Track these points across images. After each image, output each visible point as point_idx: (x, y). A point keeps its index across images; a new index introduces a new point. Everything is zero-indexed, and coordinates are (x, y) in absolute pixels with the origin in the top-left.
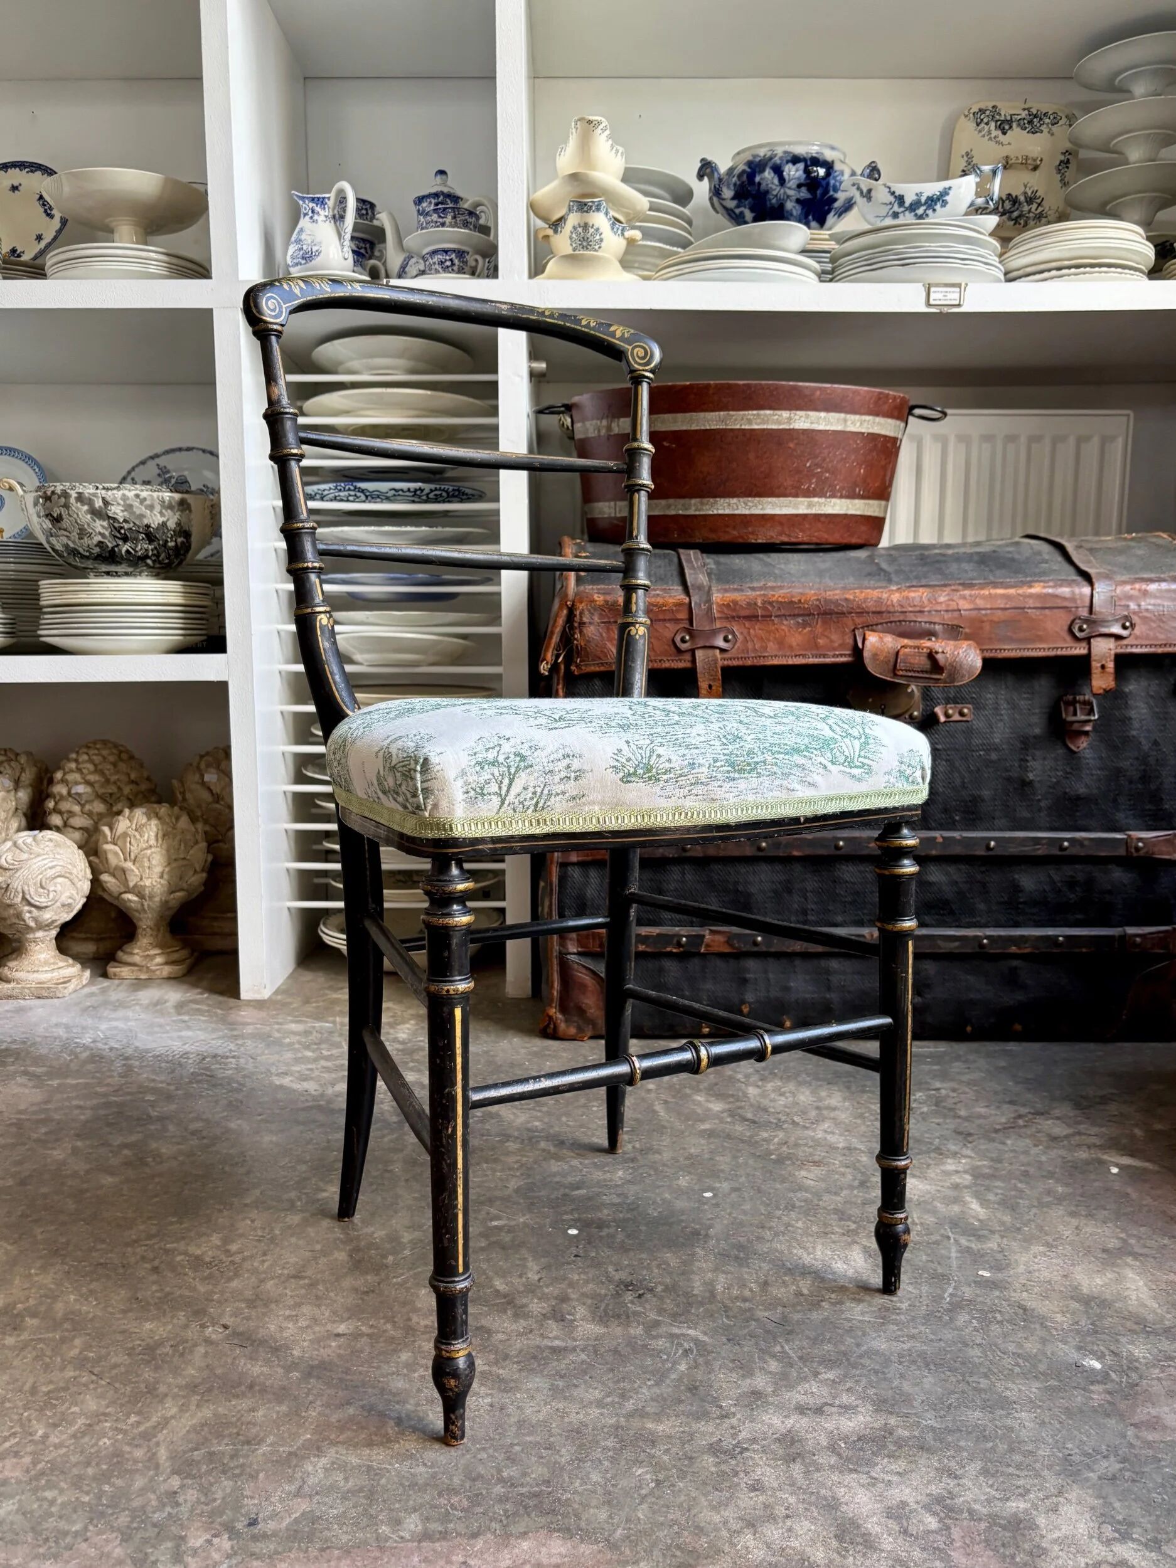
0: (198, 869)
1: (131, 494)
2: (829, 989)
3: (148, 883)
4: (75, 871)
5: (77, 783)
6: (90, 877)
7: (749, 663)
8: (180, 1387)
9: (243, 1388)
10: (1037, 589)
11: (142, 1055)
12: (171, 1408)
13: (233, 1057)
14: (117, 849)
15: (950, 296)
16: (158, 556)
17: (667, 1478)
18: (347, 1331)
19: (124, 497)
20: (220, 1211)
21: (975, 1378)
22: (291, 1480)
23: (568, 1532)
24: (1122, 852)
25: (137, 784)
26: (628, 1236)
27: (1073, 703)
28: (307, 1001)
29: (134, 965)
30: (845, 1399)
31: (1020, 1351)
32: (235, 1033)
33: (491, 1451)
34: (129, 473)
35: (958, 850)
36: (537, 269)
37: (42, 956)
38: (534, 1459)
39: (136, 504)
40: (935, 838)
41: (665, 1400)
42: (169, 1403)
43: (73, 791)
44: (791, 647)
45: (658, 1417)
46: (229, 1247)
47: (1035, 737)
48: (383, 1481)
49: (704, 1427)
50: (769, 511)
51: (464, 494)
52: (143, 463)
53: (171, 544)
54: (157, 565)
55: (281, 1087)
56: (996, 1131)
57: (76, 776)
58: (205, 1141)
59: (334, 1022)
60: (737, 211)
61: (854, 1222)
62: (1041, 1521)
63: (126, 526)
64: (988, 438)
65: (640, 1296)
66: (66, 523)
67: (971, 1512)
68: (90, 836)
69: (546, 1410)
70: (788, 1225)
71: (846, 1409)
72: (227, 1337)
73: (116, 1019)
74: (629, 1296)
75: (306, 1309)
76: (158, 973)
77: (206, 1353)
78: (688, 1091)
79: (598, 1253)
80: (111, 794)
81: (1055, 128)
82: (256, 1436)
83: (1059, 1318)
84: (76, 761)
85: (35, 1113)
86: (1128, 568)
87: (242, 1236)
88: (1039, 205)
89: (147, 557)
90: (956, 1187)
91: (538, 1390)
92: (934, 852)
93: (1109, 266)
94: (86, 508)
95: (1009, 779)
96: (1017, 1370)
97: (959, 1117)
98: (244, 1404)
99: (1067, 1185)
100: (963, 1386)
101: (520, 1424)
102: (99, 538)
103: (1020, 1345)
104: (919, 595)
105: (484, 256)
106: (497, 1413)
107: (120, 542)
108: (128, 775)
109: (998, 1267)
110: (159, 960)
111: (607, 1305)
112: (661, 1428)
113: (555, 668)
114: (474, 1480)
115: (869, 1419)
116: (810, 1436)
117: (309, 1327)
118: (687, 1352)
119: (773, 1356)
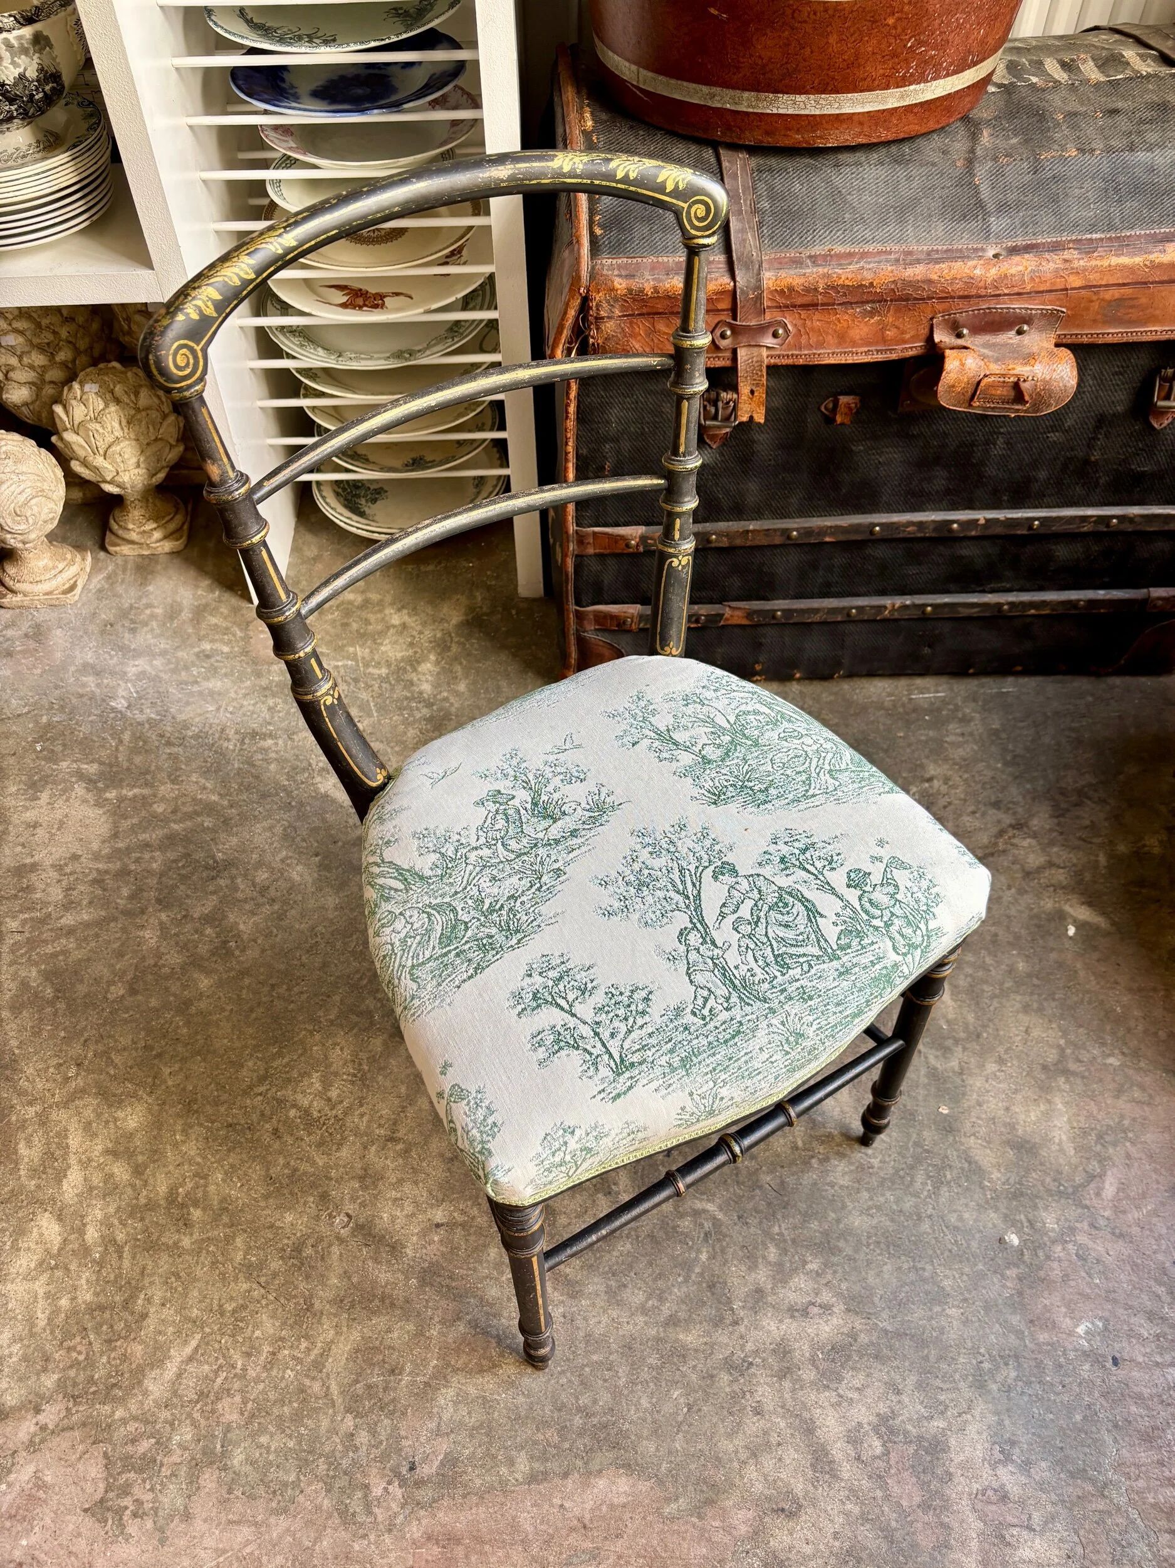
2: (842, 647)
3: (125, 478)
5: (4, 333)
7: (801, 362)
8: (330, 1303)
9: (377, 1301)
12: (326, 1331)
13: (270, 735)
14: (80, 439)
17: (695, 1401)
18: (445, 1220)
20: (311, 1032)
21: (922, 1263)
22: (431, 1416)
23: (628, 1467)
27: (1172, 379)
29: (132, 542)
30: (826, 1297)
31: (960, 1224)
33: (569, 1374)
35: (999, 530)
37: (41, 564)
38: (600, 1382)
40: (978, 520)
41: (691, 1301)
42: (326, 1323)
43: (4, 343)
44: (852, 342)
45: (687, 1325)
47: (1114, 415)
48: (496, 1414)
49: (722, 1336)
53: (38, 95)
62: (953, 1442)
67: (906, 1433)
69: (605, 1319)
71: (826, 1308)
72: (353, 1232)
73: (140, 653)
75: (407, 1188)
76: (161, 553)
77: (341, 1254)
80: (48, 344)
82: (397, 1363)
83: (995, 1174)
85: (109, 858)
87: (336, 1074)
89: (12, 117)
91: (597, 1294)
92: (973, 533)
95: (1070, 459)
96: (955, 1250)
98: (380, 1322)
99: (1027, 958)
100: (912, 1276)
101: (588, 1338)
103: (961, 1216)
104: (1020, 266)
109: (955, 1099)
112: (689, 1339)
114: (560, 1410)
115: (841, 1321)
116: (797, 1345)
117: (413, 1215)
118: (707, 1235)
119: (773, 1239)
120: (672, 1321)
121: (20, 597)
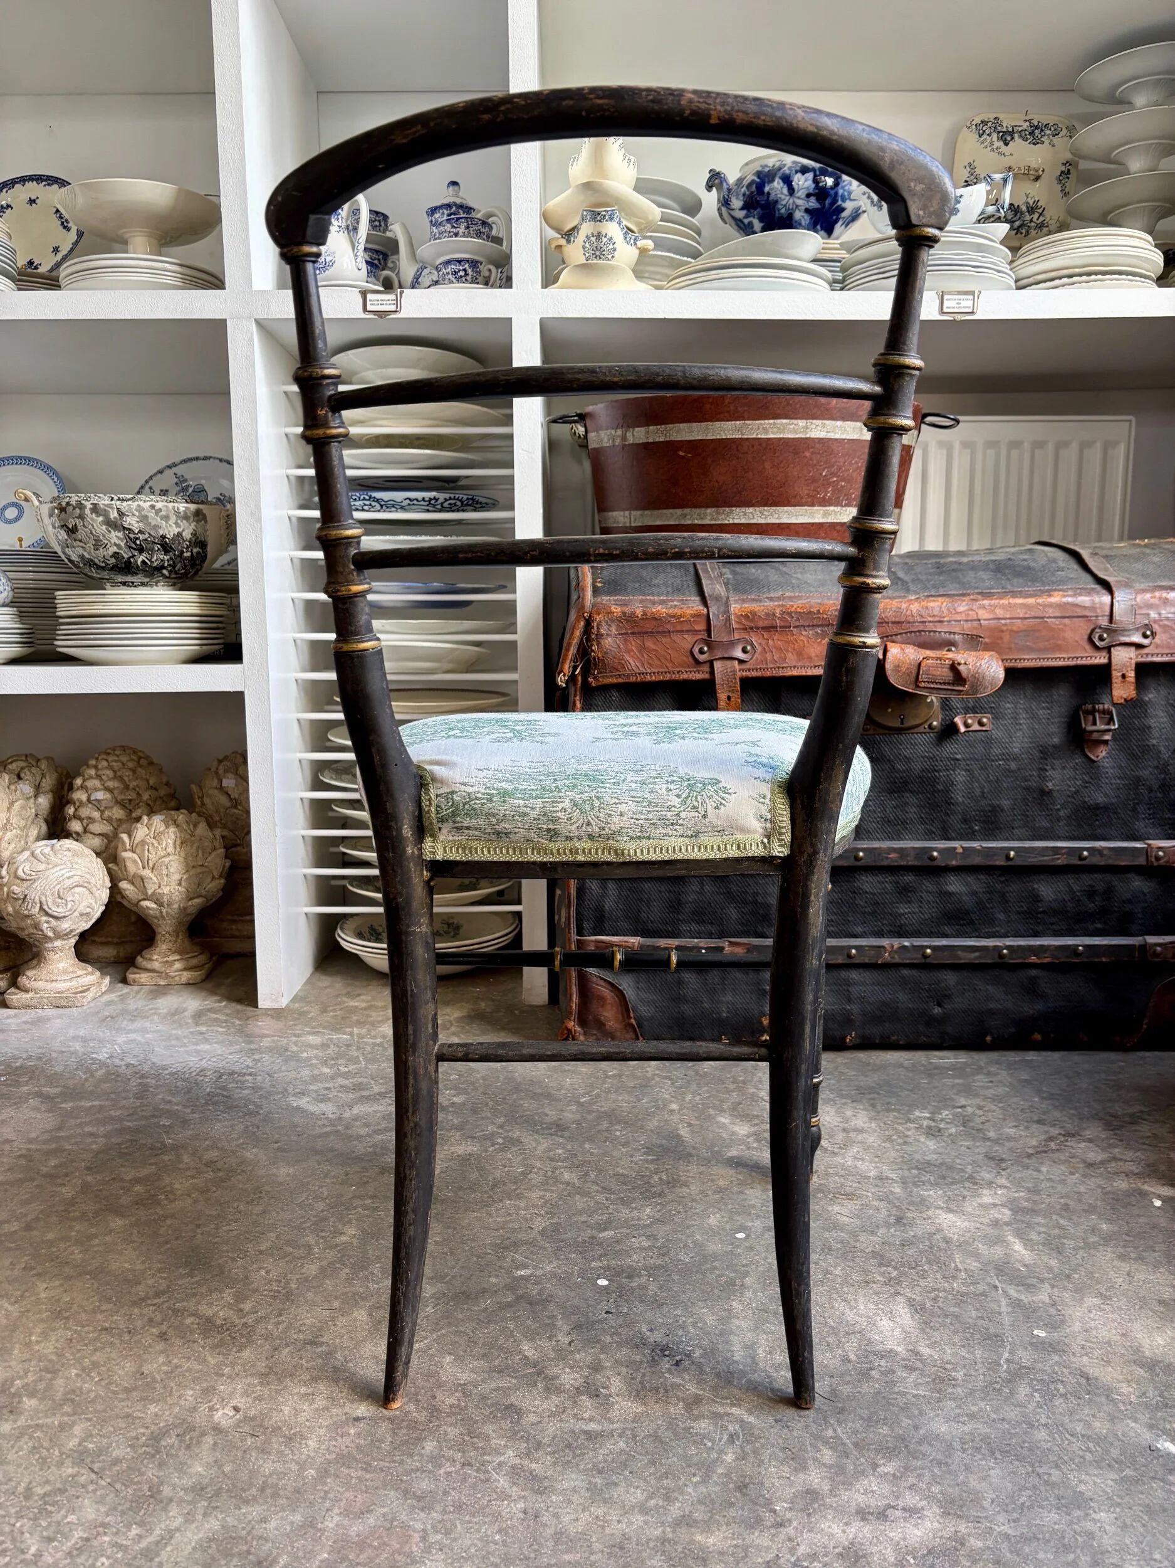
0: (216, 874)
1: (146, 505)
2: (849, 1001)
3: (166, 890)
4: (93, 881)
5: (96, 790)
6: (110, 885)
7: (768, 674)
8: (185, 1490)
9: (254, 1491)
10: (1056, 599)
11: (158, 1072)
12: (175, 1517)
13: (250, 1074)
14: (135, 856)
15: (964, 304)
16: (174, 566)
19: (139, 508)
20: (233, 1260)
21: (1044, 1469)
24: (1142, 861)
25: (156, 789)
26: (661, 1287)
27: (1093, 712)
28: (324, 1011)
29: (153, 971)
30: (909, 1499)
31: (1089, 1433)
32: (253, 1046)
34: (147, 482)
35: (977, 860)
36: (549, 279)
37: (61, 965)
39: (152, 514)
40: (955, 848)
41: (713, 1502)
42: (174, 1511)
43: (92, 798)
44: (810, 658)
45: (707, 1526)
46: (242, 1306)
47: (1054, 746)
49: (760, 1539)
50: (785, 520)
51: (477, 503)
52: (161, 472)
53: (187, 554)
54: (173, 576)
55: (298, 1108)
56: (1029, 1156)
57: (96, 783)
58: (220, 1174)
59: (351, 1034)
60: (746, 221)
61: (895, 1268)
63: (142, 537)
64: (991, 444)
65: (678, 1363)
66: (81, 534)
68: (110, 842)
69: (585, 1517)
70: (827, 1272)
71: (910, 1512)
72: (237, 1425)
73: (134, 1031)
74: (666, 1364)
75: (322, 1386)
76: (177, 979)
77: (215, 1444)
78: (711, 1112)
79: (630, 1309)
80: (130, 801)
81: (1056, 140)
82: (269, 1555)
83: (1125, 1389)
84: (96, 767)
85: (45, 1142)
86: (1145, 576)
87: (255, 1291)
88: (1041, 214)
89: (163, 567)
90: (996, 1223)
91: (574, 1490)
92: (954, 863)
93: (1120, 273)
94: (101, 519)
95: (1027, 789)
96: (1089, 1456)
97: (989, 1139)
98: (255, 1512)
99: (1110, 1221)
100: (1033, 1479)
101: (558, 1536)
102: (115, 549)
103: (1088, 1425)
104: (937, 606)
105: (497, 267)
106: (531, 1523)
107: (136, 553)
108: (148, 781)
109: (1053, 1325)
110: (178, 965)
111: (644, 1375)
112: (711, 1541)
113: (572, 678)
115: (936, 1525)
116: (874, 1549)
117: (326, 1409)
118: (732, 1437)
119: (826, 1442)
120: (686, 1521)
121: (31, 994)
